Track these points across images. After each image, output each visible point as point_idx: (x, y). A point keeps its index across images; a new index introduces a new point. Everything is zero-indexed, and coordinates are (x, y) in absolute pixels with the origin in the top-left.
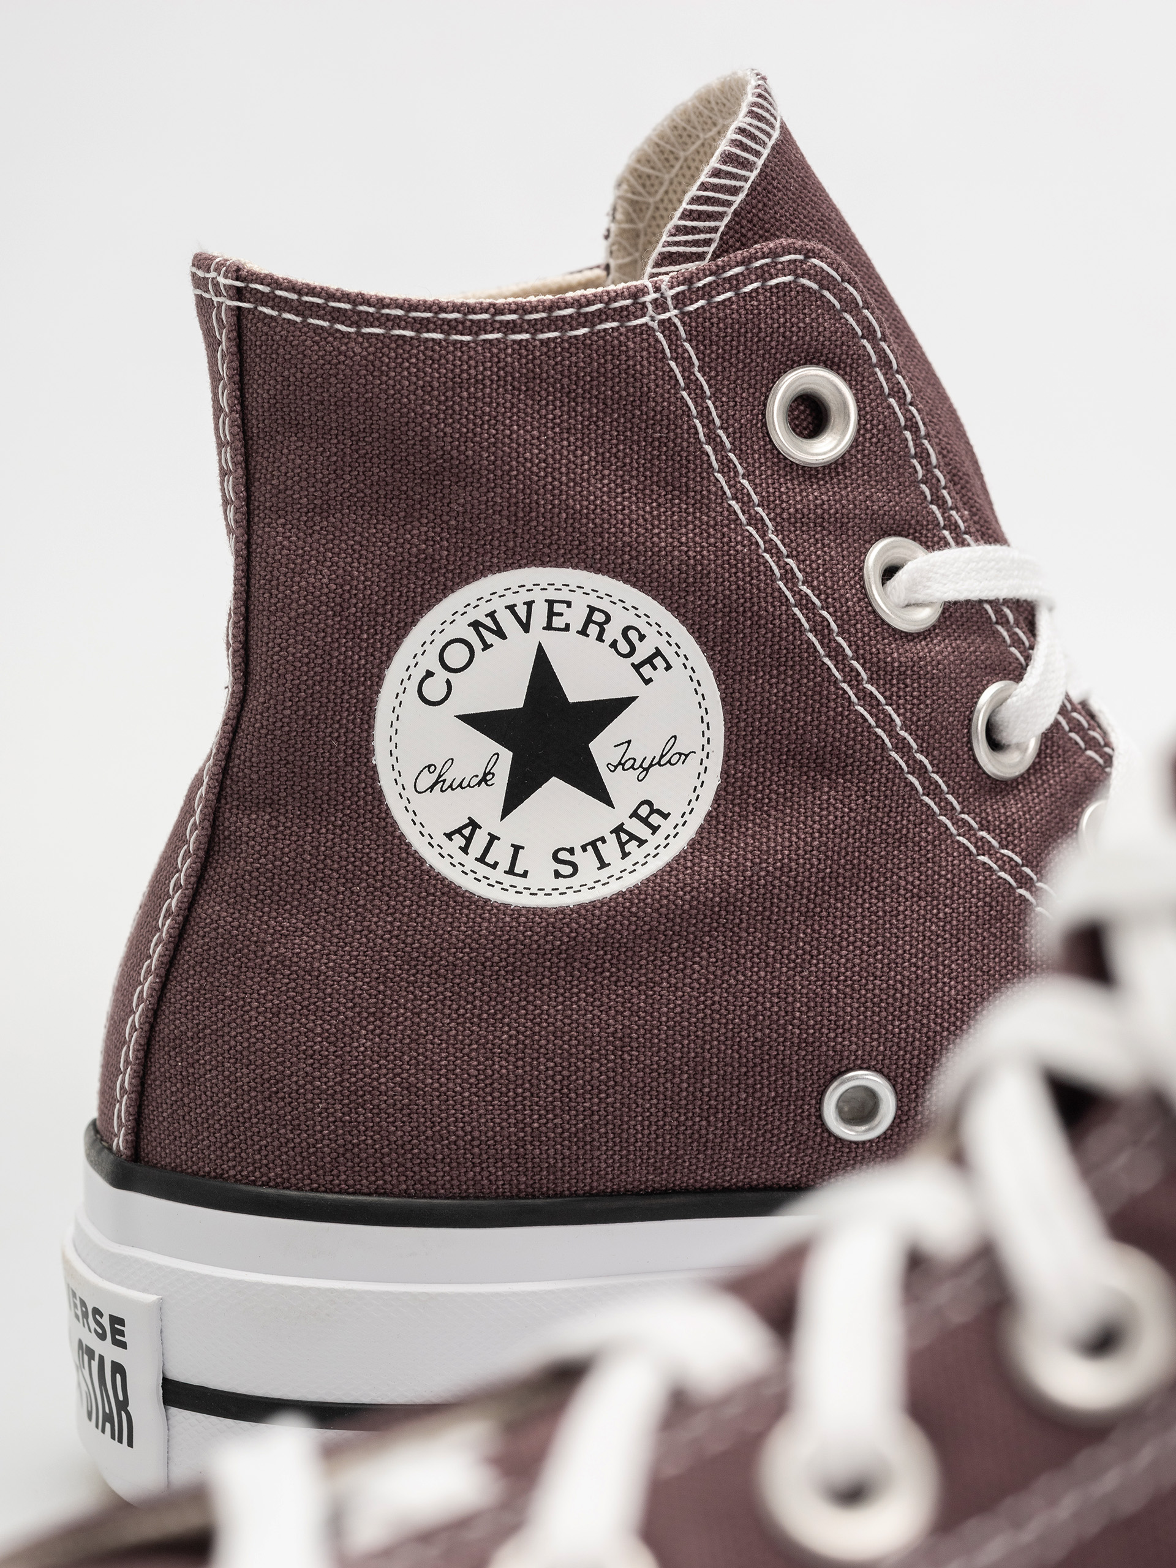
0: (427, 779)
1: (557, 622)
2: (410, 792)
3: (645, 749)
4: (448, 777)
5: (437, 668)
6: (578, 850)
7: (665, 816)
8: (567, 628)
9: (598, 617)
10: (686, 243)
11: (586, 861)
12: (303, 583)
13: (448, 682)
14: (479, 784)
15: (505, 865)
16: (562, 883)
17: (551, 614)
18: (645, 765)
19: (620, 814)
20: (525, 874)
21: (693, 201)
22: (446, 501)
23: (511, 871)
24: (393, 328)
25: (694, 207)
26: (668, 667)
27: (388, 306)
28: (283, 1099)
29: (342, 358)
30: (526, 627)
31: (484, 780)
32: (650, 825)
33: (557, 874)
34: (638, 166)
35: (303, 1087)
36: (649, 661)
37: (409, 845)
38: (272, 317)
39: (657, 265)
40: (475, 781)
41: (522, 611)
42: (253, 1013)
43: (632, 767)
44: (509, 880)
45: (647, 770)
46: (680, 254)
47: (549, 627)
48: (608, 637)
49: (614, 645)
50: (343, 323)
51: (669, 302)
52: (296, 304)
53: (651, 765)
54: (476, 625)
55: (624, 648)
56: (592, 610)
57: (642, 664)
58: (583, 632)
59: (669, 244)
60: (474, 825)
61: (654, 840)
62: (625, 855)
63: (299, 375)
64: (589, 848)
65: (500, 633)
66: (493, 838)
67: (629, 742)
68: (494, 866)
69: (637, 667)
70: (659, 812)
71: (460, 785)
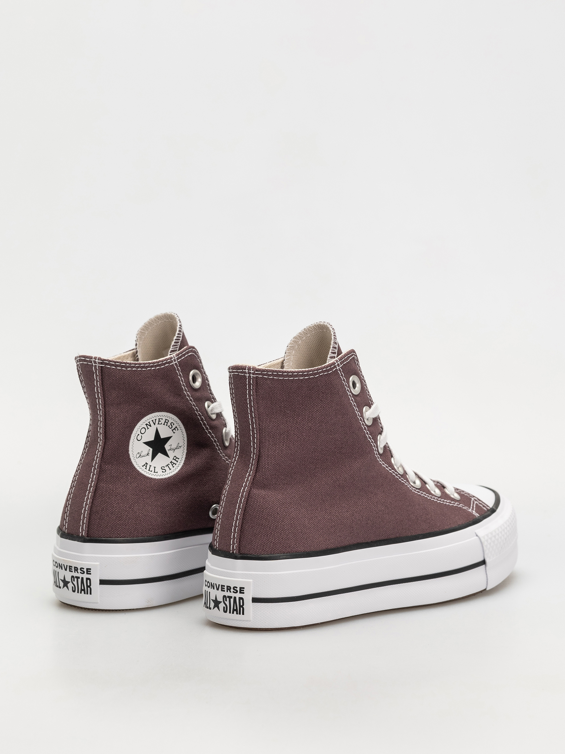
0: (138, 455)
1: (160, 423)
2: (135, 458)
3: (174, 446)
4: (142, 455)
5: (140, 433)
6: (165, 467)
7: (178, 459)
8: (161, 424)
9: (167, 421)
10: (174, 348)
11: (167, 468)
12: (118, 419)
13: (141, 436)
14: (147, 455)
15: (153, 471)
16: (164, 473)
17: (159, 421)
18: (174, 449)
19: (171, 459)
20: (157, 472)
21: (175, 340)
22: (142, 401)
23: (155, 472)
24: (133, 368)
25: (176, 341)
26: (178, 430)
27: (132, 364)
28: (122, 520)
29: (124, 375)
30: (155, 424)
31: (148, 455)
32: (176, 461)
33: (163, 472)
34: (141, 331)
35: (126, 517)
36: (174, 429)
37: (136, 469)
38: (109, 367)
39: (171, 352)
40: (146, 455)
41: (154, 421)
42: (114, 504)
43: (172, 450)
44: (155, 474)
45: (174, 450)
46: (174, 350)
47: (158, 424)
48: (168, 425)
49: (169, 426)
50: (124, 368)
51: (176, 360)
52: (114, 365)
53: (175, 449)
54: (146, 424)
55: (171, 427)
56: (166, 420)
57: (173, 430)
58: (164, 424)
59: (172, 348)
60: (147, 464)
61: (178, 463)
62: (173, 467)
63: (116, 379)
64: (167, 466)
65: (150, 426)
66: (150, 466)
67: (171, 445)
68: (151, 471)
69: (172, 430)
70: (177, 458)
71: (144, 456)
